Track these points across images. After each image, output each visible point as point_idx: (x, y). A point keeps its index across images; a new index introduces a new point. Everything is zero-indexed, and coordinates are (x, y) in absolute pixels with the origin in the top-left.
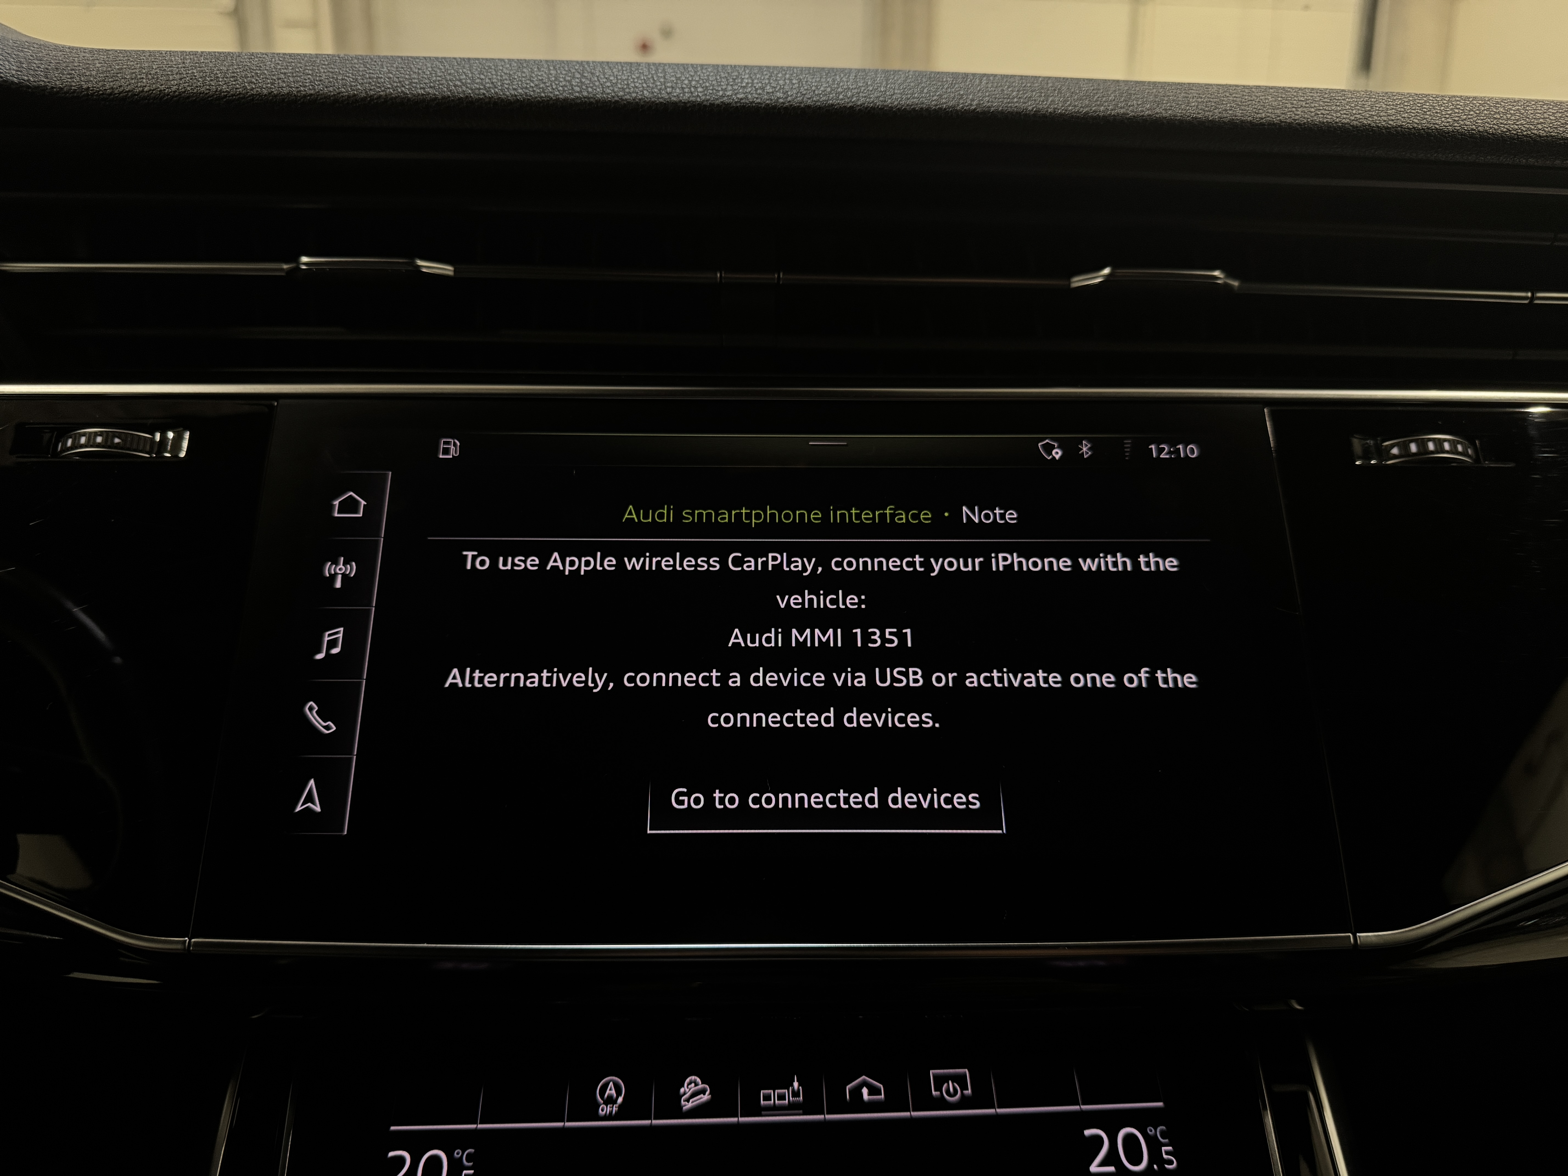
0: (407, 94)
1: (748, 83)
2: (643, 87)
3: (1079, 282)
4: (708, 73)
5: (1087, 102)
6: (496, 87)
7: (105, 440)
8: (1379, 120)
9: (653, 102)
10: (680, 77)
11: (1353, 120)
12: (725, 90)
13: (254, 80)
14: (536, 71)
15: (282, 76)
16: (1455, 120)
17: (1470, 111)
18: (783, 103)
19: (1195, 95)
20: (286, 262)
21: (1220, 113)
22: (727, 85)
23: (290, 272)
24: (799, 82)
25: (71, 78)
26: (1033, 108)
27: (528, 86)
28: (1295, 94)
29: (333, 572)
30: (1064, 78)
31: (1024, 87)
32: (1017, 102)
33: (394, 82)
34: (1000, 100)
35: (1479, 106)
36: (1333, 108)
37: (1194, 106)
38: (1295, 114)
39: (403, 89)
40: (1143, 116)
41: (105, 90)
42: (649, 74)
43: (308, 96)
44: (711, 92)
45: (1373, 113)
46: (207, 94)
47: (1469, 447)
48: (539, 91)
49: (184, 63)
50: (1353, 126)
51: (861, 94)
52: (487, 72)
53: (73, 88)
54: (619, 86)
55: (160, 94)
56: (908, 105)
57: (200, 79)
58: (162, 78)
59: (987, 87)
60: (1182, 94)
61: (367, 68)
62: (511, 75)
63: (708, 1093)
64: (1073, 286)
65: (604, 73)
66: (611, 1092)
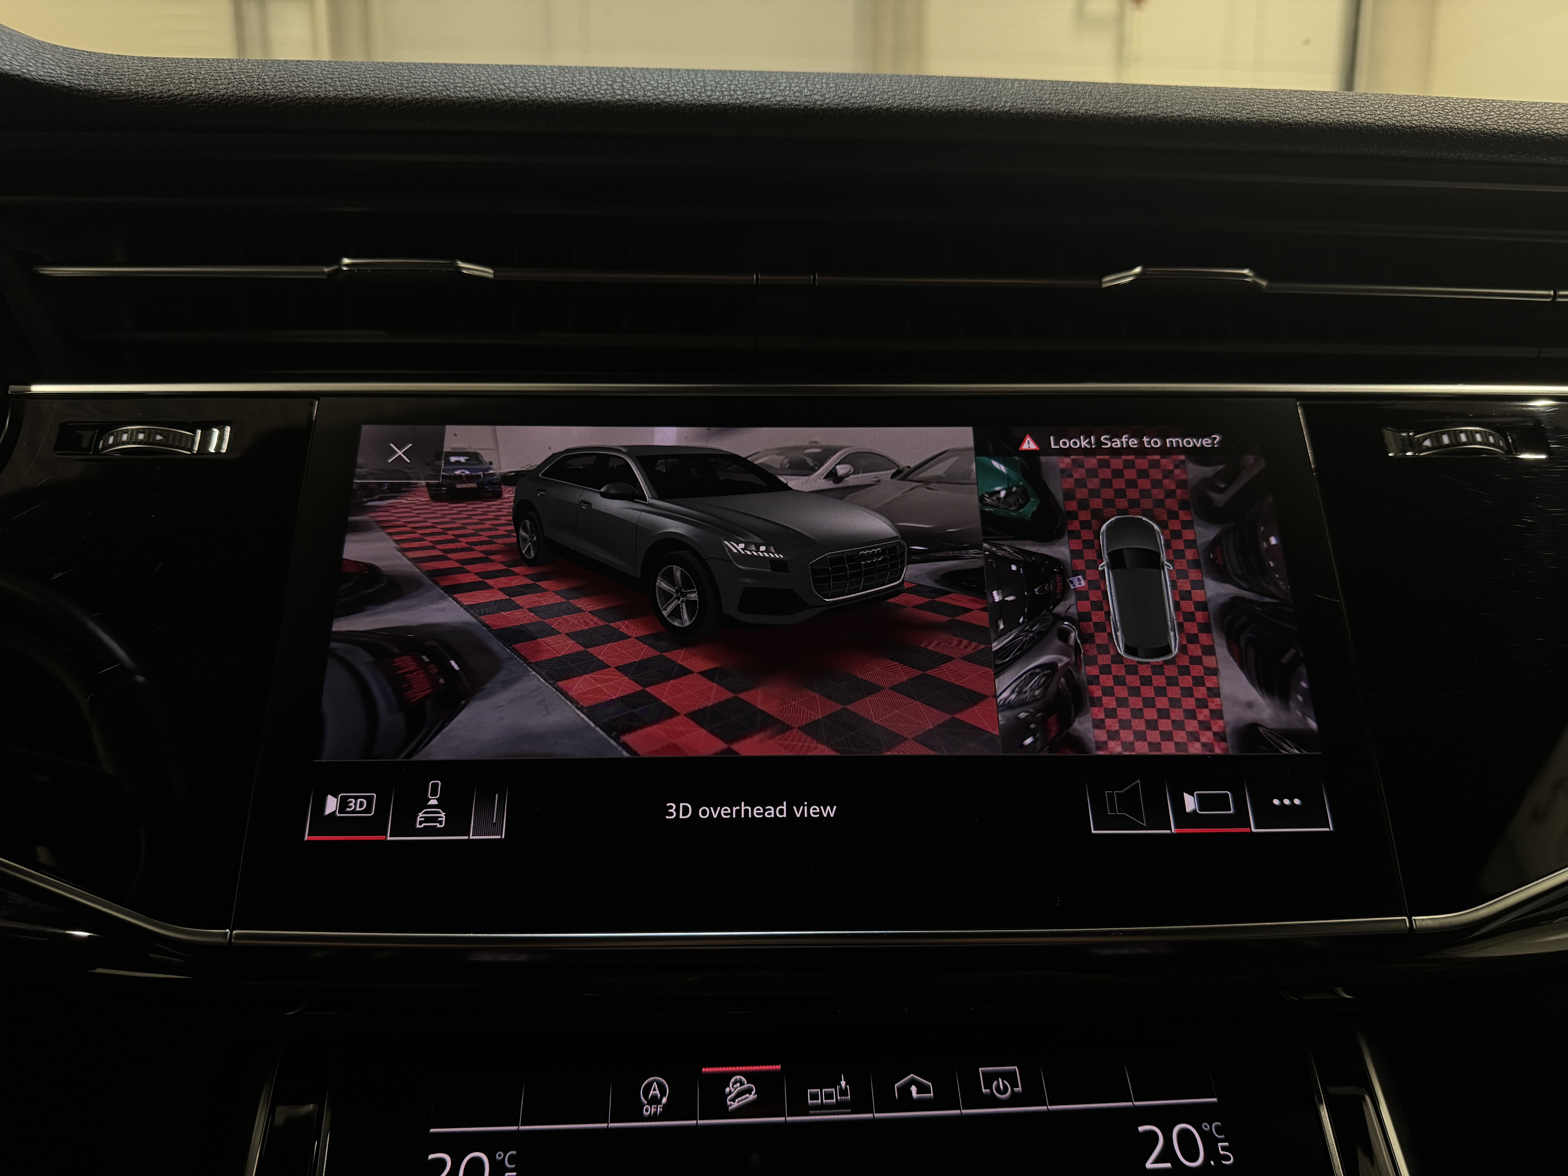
0: (452, 97)
1: (786, 87)
2: (684, 90)
3: (1110, 281)
4: (746, 78)
5: (1117, 103)
6: (539, 91)
7: (148, 437)
8: (1403, 120)
9: (694, 104)
10: (719, 82)
11: (1378, 120)
12: (764, 93)
13: (301, 85)
14: (578, 76)
15: (329, 81)
16: (1476, 120)
17: (1490, 112)
18: (821, 105)
19: (1222, 97)
20: (327, 265)
21: (1248, 114)
22: (766, 88)
23: (330, 274)
24: (836, 86)
25: (121, 83)
26: (1066, 109)
27: (571, 90)
28: (1319, 96)
30: (1093, 83)
31: (1056, 90)
32: (1049, 104)
33: (439, 86)
34: (1033, 102)
35: (1498, 108)
36: (1358, 109)
37: (1222, 107)
38: (1322, 115)
39: (448, 92)
40: (1172, 117)
41: (155, 93)
42: (688, 79)
43: (355, 99)
44: (750, 95)
45: (1397, 114)
46: (255, 97)
47: (1501, 439)
48: (581, 94)
49: (231, 69)
50: (1378, 126)
51: (897, 97)
52: (530, 77)
53: (123, 92)
54: (660, 89)
55: (209, 98)
56: (943, 107)
57: (248, 84)
58: (211, 83)
59: (1020, 90)
60: (1210, 97)
61: (411, 73)
62: (553, 80)
63: (753, 1092)
64: (1104, 286)
65: (645, 78)
66: (655, 1092)
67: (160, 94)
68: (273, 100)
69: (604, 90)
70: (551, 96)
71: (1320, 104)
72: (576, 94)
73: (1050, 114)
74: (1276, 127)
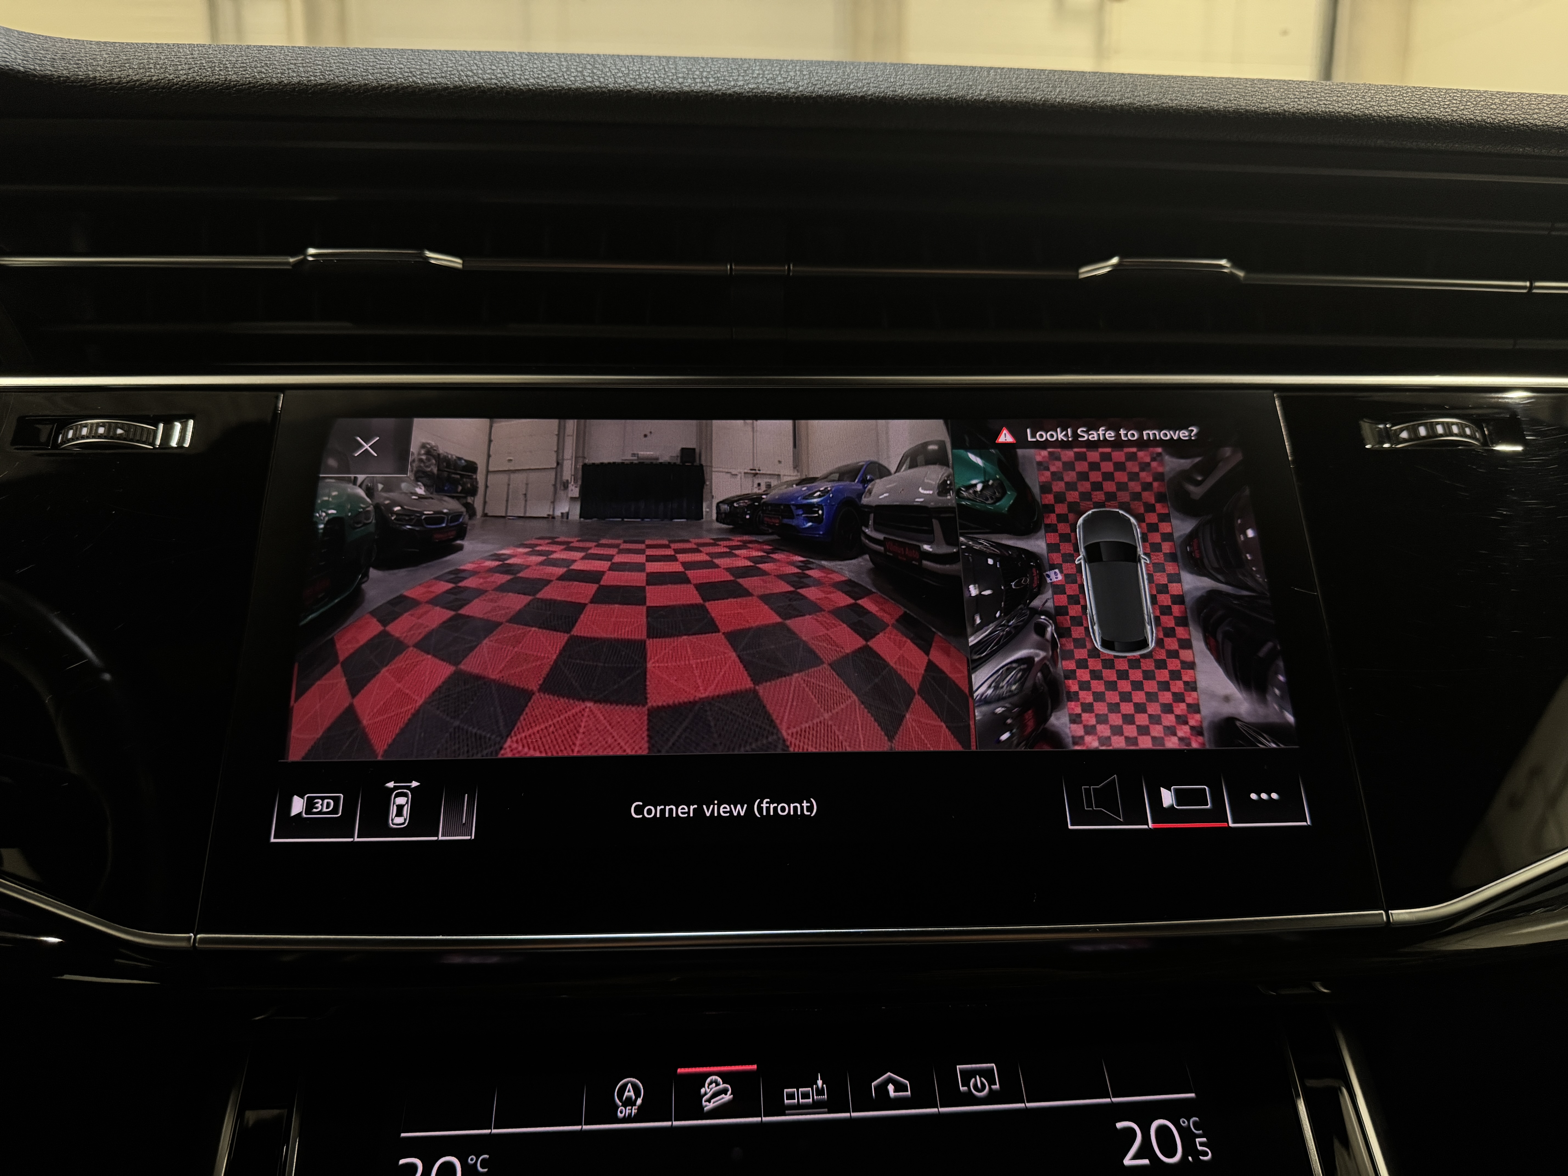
0: (418, 84)
1: (759, 74)
2: (655, 78)
3: (1086, 272)
4: (719, 65)
5: (1094, 92)
6: (507, 78)
7: (108, 430)
8: (1380, 110)
9: (665, 92)
10: (691, 69)
11: (1355, 110)
12: (737, 80)
13: (263, 70)
14: (547, 63)
15: (292, 66)
16: (1453, 110)
17: (1467, 102)
18: (795, 93)
19: (1199, 86)
20: (292, 256)
21: (1225, 103)
22: (739, 75)
23: (295, 265)
24: (810, 73)
25: (78, 68)
26: (1042, 98)
27: (540, 77)
28: (1297, 86)
30: (1070, 71)
31: (1032, 78)
32: (1025, 92)
33: (405, 72)
34: (1009, 91)
35: (1475, 98)
36: (1334, 98)
37: (1199, 96)
39: (414, 78)
40: (1149, 106)
41: (113, 79)
42: (660, 66)
43: (319, 85)
44: (722, 82)
45: (1374, 104)
46: (216, 83)
47: (1477, 431)
48: (551, 81)
49: (192, 54)
50: (1355, 116)
51: (871, 84)
52: (499, 63)
53: (80, 77)
54: (631, 76)
55: (168, 83)
56: (918, 95)
57: (209, 69)
58: (171, 68)
59: (996, 79)
60: (1187, 86)
61: (377, 59)
62: (522, 66)
63: (729, 1092)
64: (1082, 276)
65: (615, 65)
66: (629, 1094)
67: (119, 79)
68: (235, 86)
69: (574, 77)
70: (520, 83)
71: (1297, 93)
72: (546, 81)
73: (1026, 102)
74: (1253, 116)
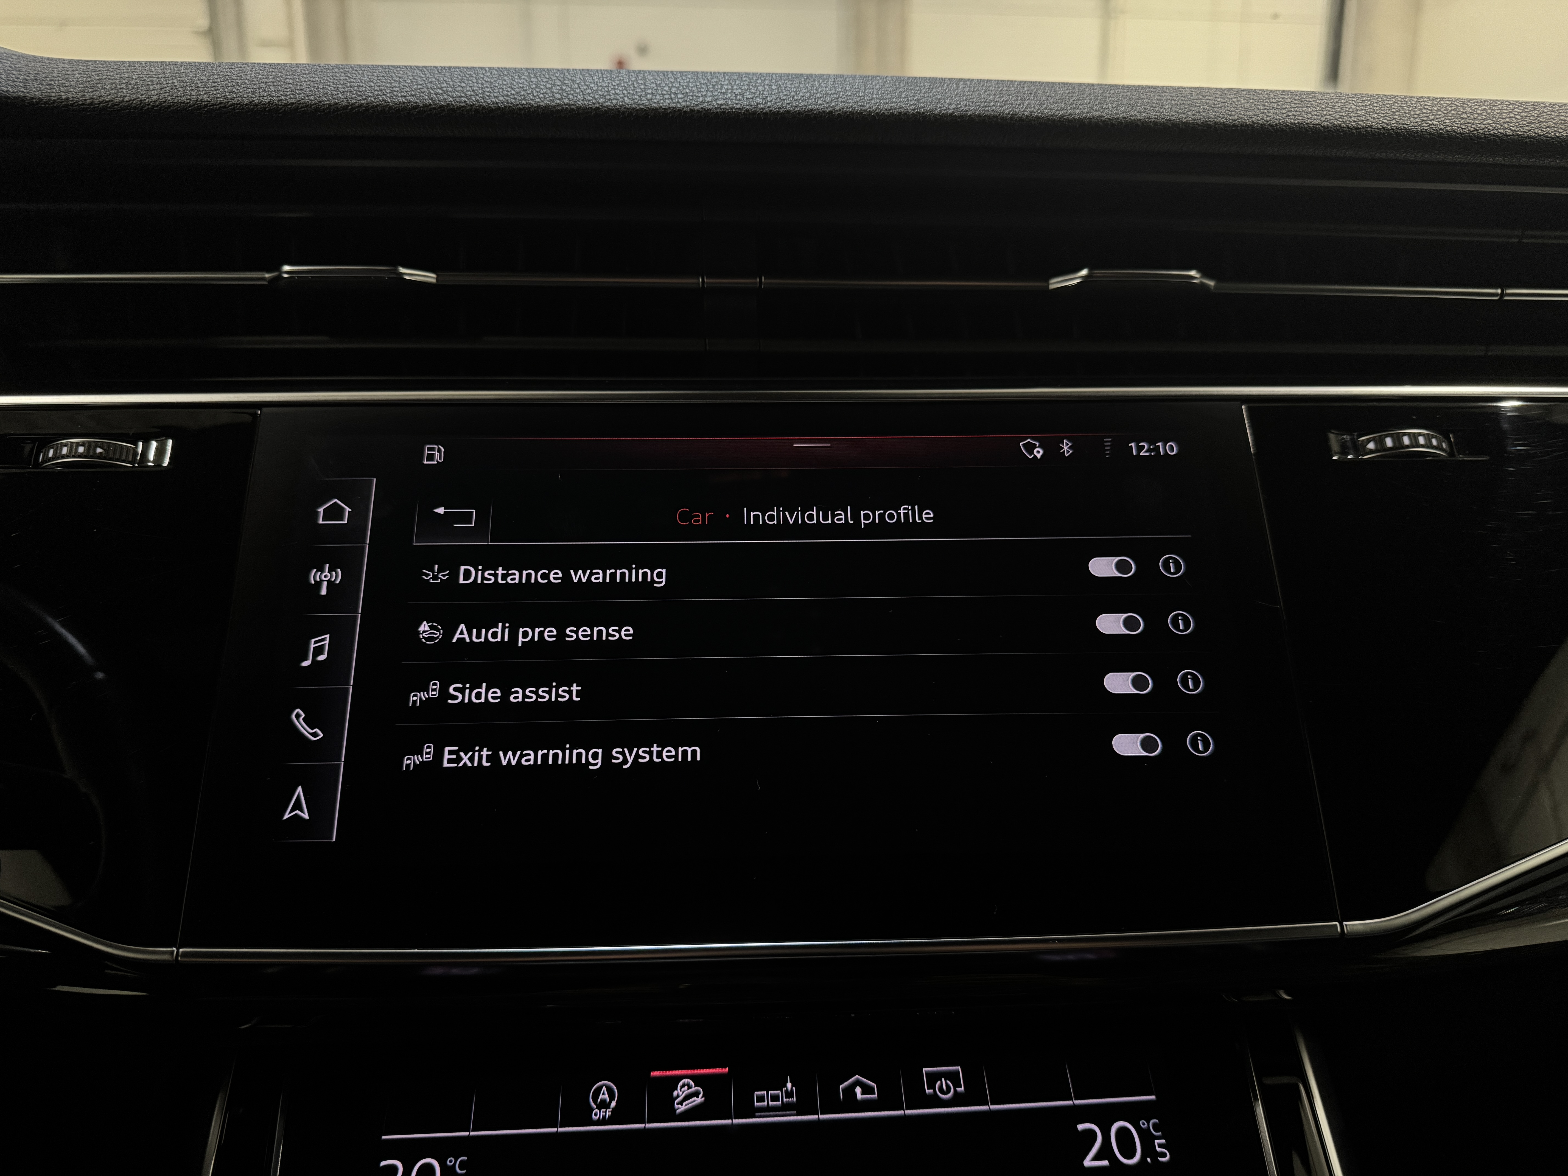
0: (388, 102)
1: (727, 89)
2: (624, 94)
3: (1056, 283)
4: (688, 80)
5: (1062, 105)
6: (477, 95)
7: (88, 450)
8: (1349, 121)
9: (634, 109)
10: (660, 84)
11: (1324, 121)
12: (706, 96)
13: (234, 90)
14: (517, 79)
15: (263, 85)
16: (1423, 120)
17: (1437, 111)
18: (763, 109)
19: (1169, 97)
20: (268, 271)
21: (1193, 115)
22: (707, 91)
23: (272, 281)
24: (778, 88)
25: (50, 89)
26: (1010, 112)
27: (509, 94)
28: (1267, 96)
29: (318, 580)
30: (1039, 82)
31: (1001, 91)
32: (994, 105)
33: (375, 90)
34: (977, 104)
35: (1446, 106)
36: (1304, 109)
37: (1168, 108)
38: (1267, 116)
39: (384, 97)
40: (1118, 119)
41: (86, 100)
42: (629, 81)
43: (289, 105)
44: (691, 98)
45: (1344, 114)
46: (188, 103)
47: (1444, 441)
48: (520, 98)
49: (164, 73)
50: (1324, 127)
51: (840, 100)
52: (469, 80)
53: (53, 98)
54: (600, 93)
55: (140, 104)
56: (886, 110)
57: (180, 89)
58: (143, 88)
59: (965, 91)
60: (1156, 97)
61: (348, 76)
62: (491, 83)
63: (701, 1095)
64: (1052, 287)
65: (585, 81)
66: (603, 1096)
67: (91, 101)
68: (206, 106)
69: (543, 94)
70: (489, 101)
71: (1267, 104)
72: (515, 98)
73: (994, 116)
74: (1222, 129)
